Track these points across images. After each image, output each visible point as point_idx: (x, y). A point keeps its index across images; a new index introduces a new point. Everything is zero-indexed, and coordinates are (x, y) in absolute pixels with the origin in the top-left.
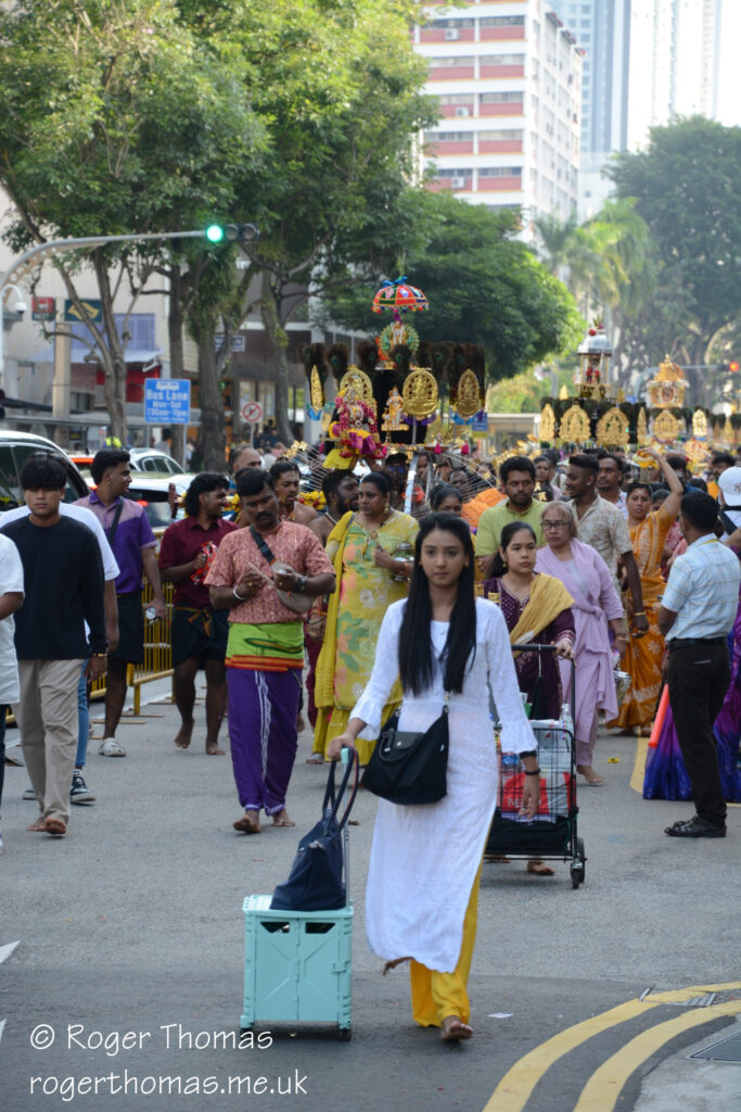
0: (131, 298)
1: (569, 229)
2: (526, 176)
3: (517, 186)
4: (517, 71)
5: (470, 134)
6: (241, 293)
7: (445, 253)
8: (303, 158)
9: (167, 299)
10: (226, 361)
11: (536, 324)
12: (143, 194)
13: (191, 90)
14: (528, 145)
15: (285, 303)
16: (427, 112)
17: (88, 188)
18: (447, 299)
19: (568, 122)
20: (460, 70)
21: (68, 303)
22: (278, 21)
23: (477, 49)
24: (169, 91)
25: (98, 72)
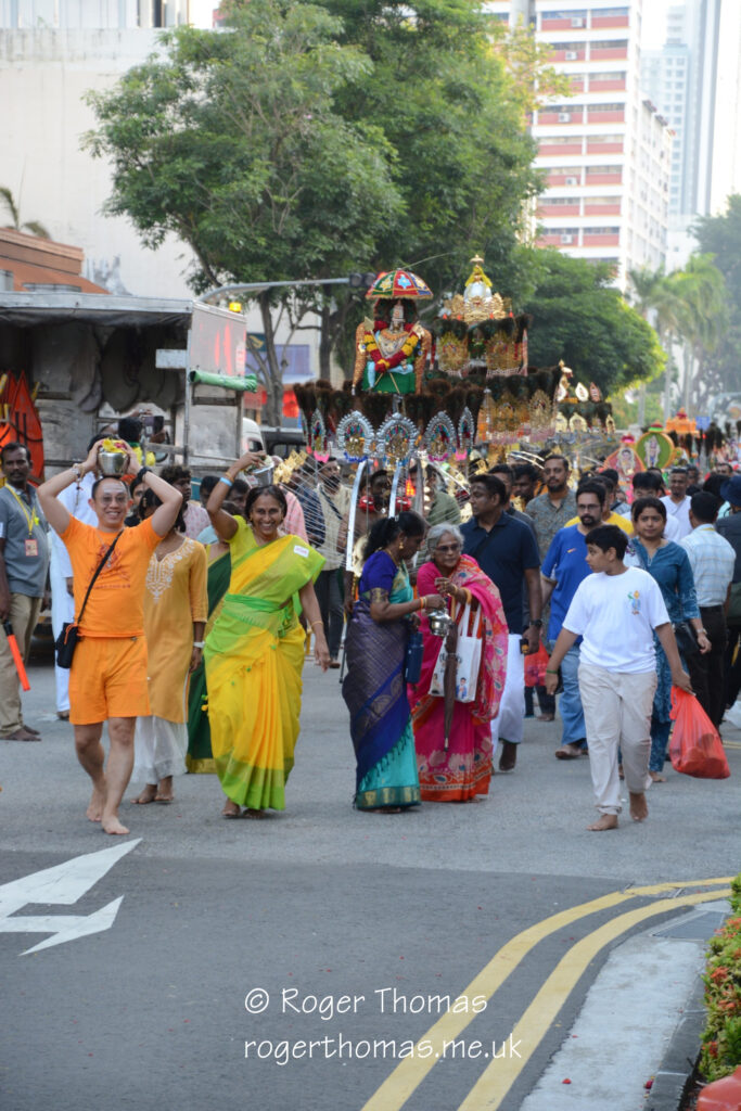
0: (289, 332)
1: (657, 278)
2: (623, 234)
3: (615, 243)
4: (617, 148)
5: (578, 199)
7: (550, 297)
8: (430, 220)
9: (319, 333)
11: (625, 358)
12: (301, 249)
13: (343, 164)
14: (625, 209)
17: (256, 243)
18: (552, 335)
19: (661, 190)
20: (569, 146)
22: (415, 109)
23: (584, 129)
24: (324, 165)
25: (267, 150)
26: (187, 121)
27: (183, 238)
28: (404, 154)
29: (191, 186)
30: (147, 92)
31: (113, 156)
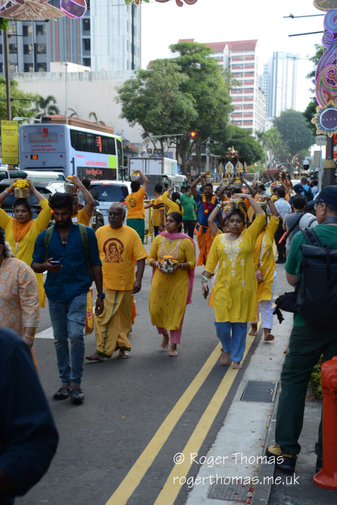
0: (168, 149)
1: (263, 134)
2: (254, 122)
3: (252, 124)
4: (252, 99)
5: (241, 113)
6: (191, 147)
7: (236, 138)
8: (205, 118)
9: (175, 149)
10: (188, 162)
11: (255, 154)
12: (171, 126)
13: (182, 104)
14: (254, 115)
15: (201, 150)
16: (232, 108)
17: (159, 125)
19: (263, 110)
20: (240, 99)
21: (155, 150)
22: (200, 89)
23: (243, 95)
24: (177, 104)
25: (161, 101)
26: (141, 94)
27: (140, 124)
28: (198, 101)
29: (142, 110)
30: (130, 86)
31: (122, 103)
